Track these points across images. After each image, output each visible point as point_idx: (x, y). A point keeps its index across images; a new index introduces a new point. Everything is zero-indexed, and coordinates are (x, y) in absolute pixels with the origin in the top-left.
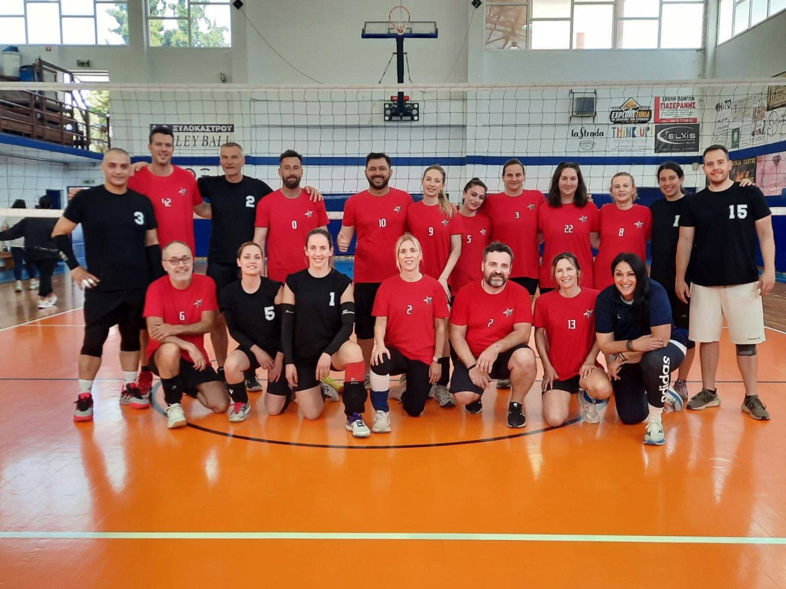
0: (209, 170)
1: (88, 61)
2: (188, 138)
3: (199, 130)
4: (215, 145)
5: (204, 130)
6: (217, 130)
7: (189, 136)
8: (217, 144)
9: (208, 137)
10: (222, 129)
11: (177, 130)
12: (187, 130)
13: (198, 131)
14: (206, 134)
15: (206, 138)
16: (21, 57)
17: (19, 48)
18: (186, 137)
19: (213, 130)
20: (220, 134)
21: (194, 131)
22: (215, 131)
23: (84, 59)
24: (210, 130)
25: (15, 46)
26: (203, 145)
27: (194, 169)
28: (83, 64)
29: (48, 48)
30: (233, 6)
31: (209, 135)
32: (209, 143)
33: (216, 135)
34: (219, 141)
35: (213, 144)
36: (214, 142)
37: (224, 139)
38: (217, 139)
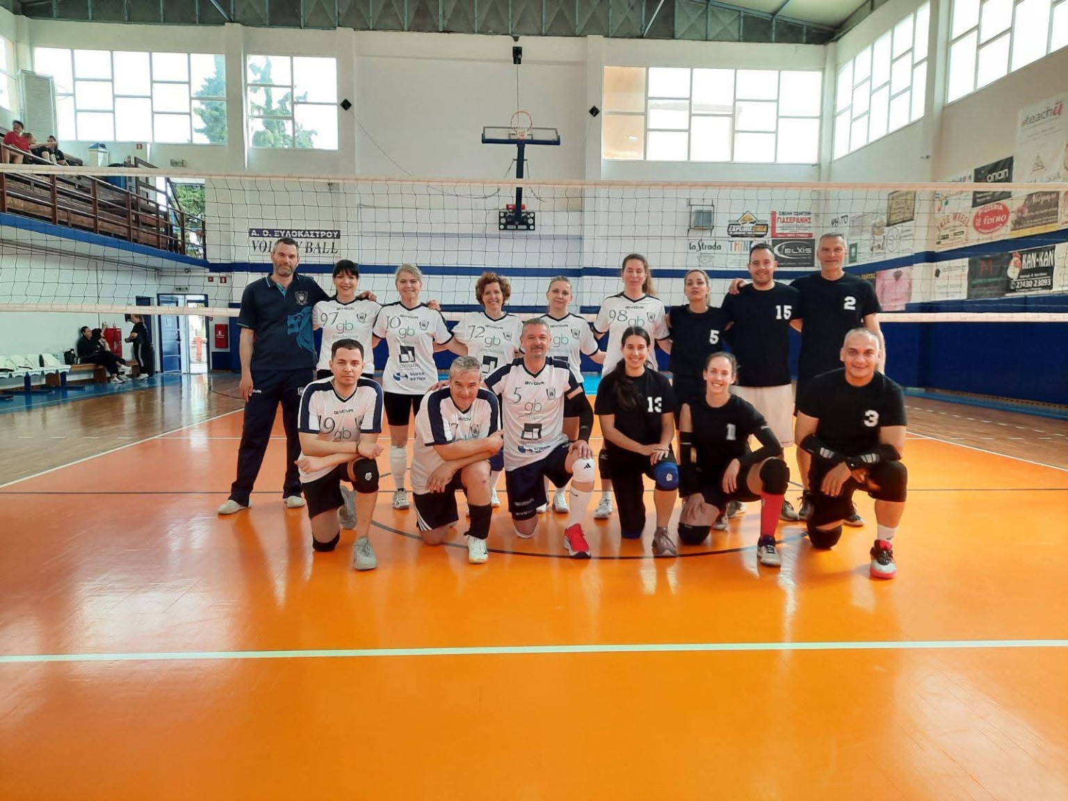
1: (182, 161)
3: (302, 235)
4: (319, 252)
5: (308, 235)
6: (322, 236)
9: (312, 243)
10: (327, 235)
11: (278, 235)
12: (290, 236)
13: (301, 237)
14: (310, 240)
15: (310, 244)
16: (109, 154)
17: (107, 145)
19: (318, 236)
20: (325, 240)
22: (320, 237)
23: (178, 159)
24: (314, 236)
25: (102, 143)
26: (307, 252)
28: (176, 163)
29: (139, 146)
30: (341, 107)
31: (315, 241)
32: (313, 249)
33: (322, 242)
34: (324, 248)
35: (317, 250)
36: (319, 248)
37: (329, 246)
38: (322, 246)
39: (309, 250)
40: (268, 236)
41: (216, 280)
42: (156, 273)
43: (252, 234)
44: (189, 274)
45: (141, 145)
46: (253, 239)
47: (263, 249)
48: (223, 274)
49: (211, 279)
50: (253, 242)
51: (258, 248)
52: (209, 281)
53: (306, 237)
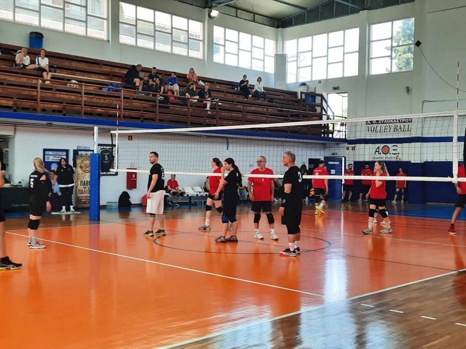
0: (397, 146)
1: (338, 87)
2: (386, 127)
3: (393, 122)
4: (401, 131)
5: (396, 122)
6: (403, 122)
7: (387, 126)
8: (402, 130)
9: (397, 126)
10: (406, 121)
11: (380, 123)
12: (386, 122)
13: (392, 123)
14: (396, 124)
15: (396, 126)
16: (308, 88)
17: (307, 83)
18: (385, 126)
19: (401, 122)
20: (405, 124)
21: (390, 123)
22: (402, 122)
23: (336, 86)
24: (399, 122)
25: (305, 82)
26: (394, 131)
27: (388, 146)
28: (335, 88)
29: (320, 82)
30: (415, 45)
31: (398, 124)
32: (398, 130)
33: (402, 125)
34: (404, 129)
35: (400, 130)
36: (401, 129)
37: (406, 127)
38: (402, 127)
39: (396, 130)
40: (376, 124)
41: (350, 148)
42: (324, 146)
43: (368, 123)
44: (338, 146)
45: (320, 81)
46: (368, 125)
47: (372, 131)
48: (353, 145)
49: (348, 149)
50: (368, 127)
51: (370, 131)
52: (347, 149)
53: (395, 123)
